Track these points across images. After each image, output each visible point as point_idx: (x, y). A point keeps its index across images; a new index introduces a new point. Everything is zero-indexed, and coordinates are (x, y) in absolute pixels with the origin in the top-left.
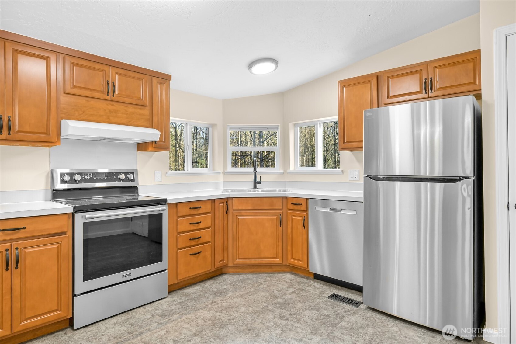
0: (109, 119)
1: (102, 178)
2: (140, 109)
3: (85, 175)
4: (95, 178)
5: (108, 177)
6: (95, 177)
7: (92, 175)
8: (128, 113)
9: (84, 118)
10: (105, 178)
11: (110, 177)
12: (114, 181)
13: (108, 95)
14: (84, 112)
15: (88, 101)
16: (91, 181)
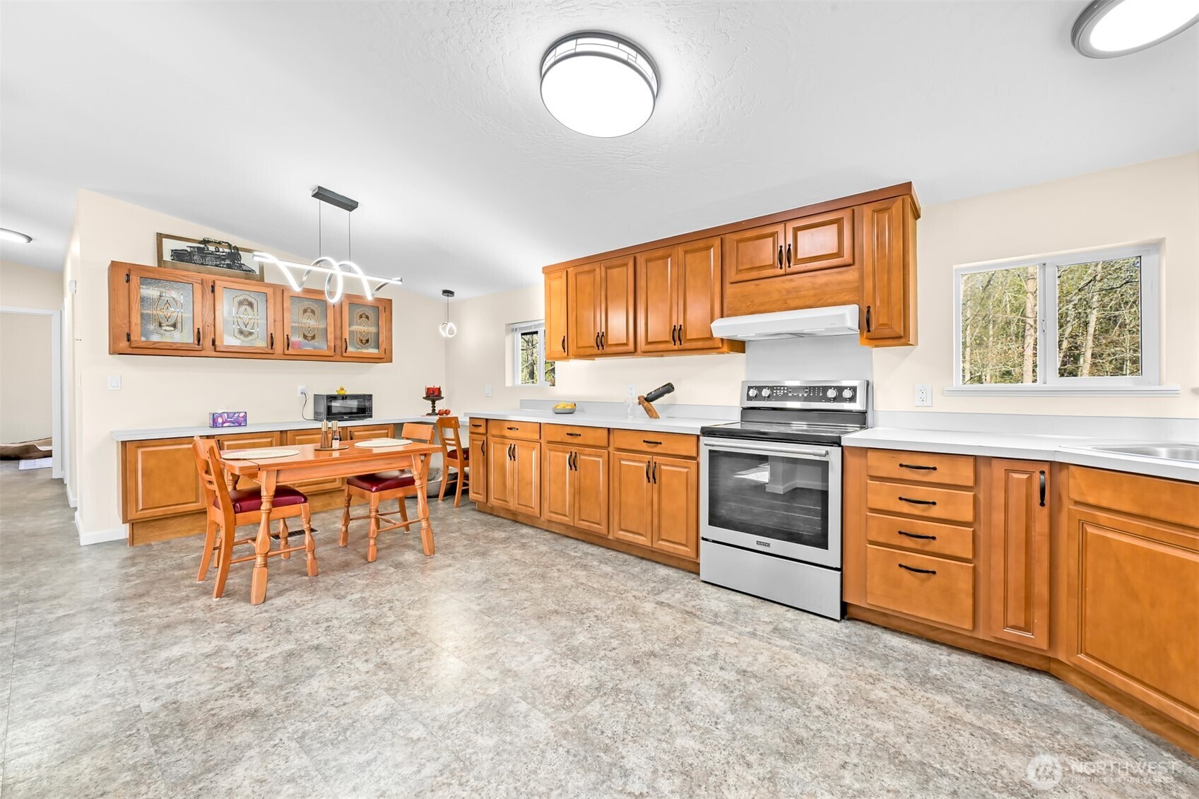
0: (786, 303)
1: (800, 395)
2: (840, 272)
3: (777, 389)
4: (790, 395)
5: (810, 393)
6: (790, 392)
7: (787, 390)
8: (817, 286)
9: (753, 310)
10: (806, 395)
11: (814, 394)
12: (820, 400)
13: (781, 268)
14: (752, 302)
15: (757, 285)
16: (785, 397)
